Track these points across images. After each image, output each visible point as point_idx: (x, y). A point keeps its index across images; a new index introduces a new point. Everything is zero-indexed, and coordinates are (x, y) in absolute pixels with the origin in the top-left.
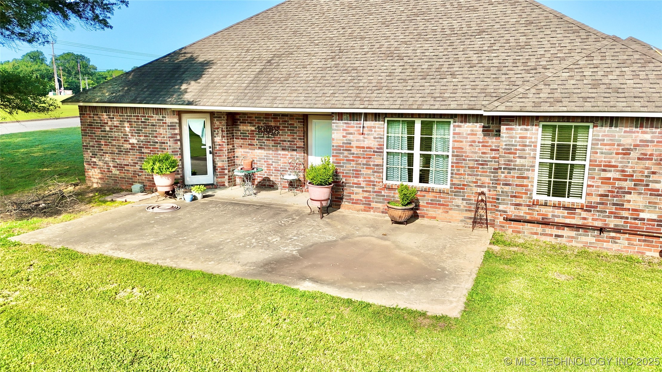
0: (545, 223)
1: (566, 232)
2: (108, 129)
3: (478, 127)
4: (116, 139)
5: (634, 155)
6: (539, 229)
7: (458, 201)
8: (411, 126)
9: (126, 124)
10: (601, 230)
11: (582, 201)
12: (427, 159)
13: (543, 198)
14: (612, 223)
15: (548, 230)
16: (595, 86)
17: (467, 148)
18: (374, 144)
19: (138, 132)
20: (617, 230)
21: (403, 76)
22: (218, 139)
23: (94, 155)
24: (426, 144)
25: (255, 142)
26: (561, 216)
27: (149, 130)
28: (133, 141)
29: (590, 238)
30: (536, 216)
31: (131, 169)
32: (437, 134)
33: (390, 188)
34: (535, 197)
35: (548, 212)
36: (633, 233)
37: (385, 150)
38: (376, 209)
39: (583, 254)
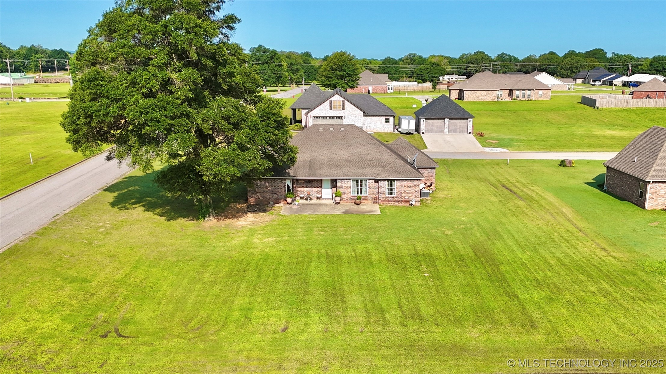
0: (389, 201)
1: (393, 203)
2: (259, 185)
3: (373, 181)
4: (263, 188)
5: (403, 186)
6: (387, 202)
7: (370, 198)
8: (357, 181)
9: (267, 183)
10: (399, 201)
11: (395, 196)
12: (361, 189)
13: (388, 196)
14: (401, 199)
15: (389, 202)
16: (396, 172)
17: (371, 186)
18: (349, 186)
19: (272, 185)
20: (401, 201)
21: (353, 168)
22: (295, 186)
23: (253, 194)
24: (361, 185)
25: (304, 186)
26: (391, 199)
27: (276, 184)
28: (270, 188)
29: (397, 203)
30: (387, 200)
31: (268, 197)
32: (364, 183)
33: (353, 197)
34: (386, 196)
35: (389, 199)
36: (404, 201)
37: (352, 187)
38: (350, 202)
39: (396, 206)
